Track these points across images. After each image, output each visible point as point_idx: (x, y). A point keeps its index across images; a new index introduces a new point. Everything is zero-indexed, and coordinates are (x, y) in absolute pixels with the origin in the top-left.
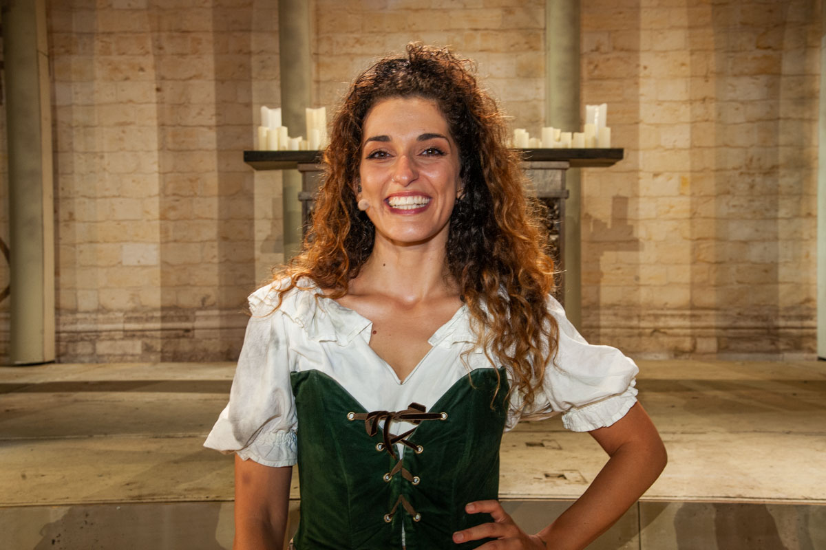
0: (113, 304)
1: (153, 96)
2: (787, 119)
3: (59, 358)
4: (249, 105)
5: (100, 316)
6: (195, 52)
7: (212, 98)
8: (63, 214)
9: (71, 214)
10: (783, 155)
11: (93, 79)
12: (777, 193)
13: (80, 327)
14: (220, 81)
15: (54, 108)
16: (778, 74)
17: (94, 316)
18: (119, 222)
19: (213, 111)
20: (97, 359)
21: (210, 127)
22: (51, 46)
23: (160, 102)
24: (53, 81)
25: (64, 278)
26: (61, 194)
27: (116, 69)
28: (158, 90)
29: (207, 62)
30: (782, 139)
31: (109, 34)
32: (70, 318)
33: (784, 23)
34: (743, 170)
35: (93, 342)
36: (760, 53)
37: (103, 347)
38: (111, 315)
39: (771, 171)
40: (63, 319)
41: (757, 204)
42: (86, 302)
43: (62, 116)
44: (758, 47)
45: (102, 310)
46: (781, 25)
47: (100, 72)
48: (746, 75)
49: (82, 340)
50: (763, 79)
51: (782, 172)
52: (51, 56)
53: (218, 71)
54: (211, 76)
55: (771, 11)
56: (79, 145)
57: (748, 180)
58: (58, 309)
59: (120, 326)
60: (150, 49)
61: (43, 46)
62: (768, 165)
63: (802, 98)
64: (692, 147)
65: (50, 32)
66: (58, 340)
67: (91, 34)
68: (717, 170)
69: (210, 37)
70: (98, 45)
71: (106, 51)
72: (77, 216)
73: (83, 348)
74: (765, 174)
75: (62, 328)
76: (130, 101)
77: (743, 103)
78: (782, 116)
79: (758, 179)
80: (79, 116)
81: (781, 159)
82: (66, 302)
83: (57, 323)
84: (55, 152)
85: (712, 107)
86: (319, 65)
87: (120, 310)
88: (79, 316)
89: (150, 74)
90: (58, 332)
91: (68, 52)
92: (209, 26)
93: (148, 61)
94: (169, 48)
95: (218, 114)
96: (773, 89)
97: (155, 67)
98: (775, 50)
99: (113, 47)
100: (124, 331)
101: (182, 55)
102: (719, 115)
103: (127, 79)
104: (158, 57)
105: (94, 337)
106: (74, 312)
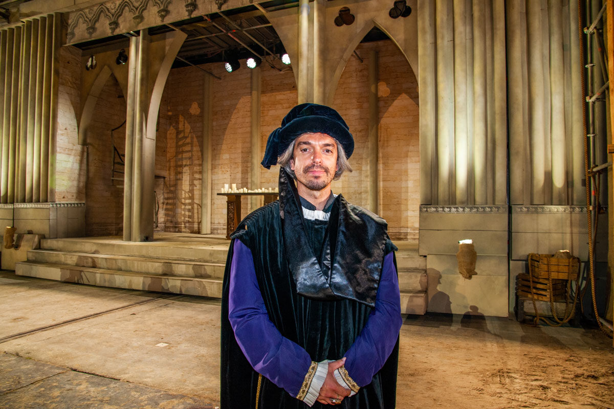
0: (221, 222)
3: (211, 233)
4: (247, 178)
5: (219, 225)
6: (238, 167)
7: (240, 177)
8: (213, 203)
10: (363, 189)
11: (219, 174)
12: (362, 199)
13: (215, 227)
14: (242, 173)
15: (212, 180)
16: (361, 170)
17: (217, 225)
18: (222, 204)
20: (218, 234)
21: (240, 184)
22: (212, 167)
23: (231, 178)
24: (212, 175)
25: (212, 216)
26: (212, 199)
27: (223, 172)
28: (230, 176)
29: (240, 169)
30: (363, 186)
31: (222, 164)
32: (213, 225)
34: (354, 193)
36: (357, 165)
37: (219, 231)
38: (221, 225)
39: (360, 193)
41: (357, 201)
42: (216, 222)
43: (213, 182)
45: (219, 223)
46: (362, 158)
47: (220, 172)
50: (358, 171)
51: (363, 193)
52: (212, 170)
53: (242, 171)
54: (240, 172)
55: (359, 155)
56: (216, 188)
58: (211, 223)
59: (222, 227)
60: (229, 167)
61: (210, 167)
62: (359, 192)
63: (367, 176)
64: (342, 187)
65: (212, 164)
66: (211, 230)
67: (219, 165)
68: (348, 193)
69: (241, 164)
70: (220, 167)
71: (221, 168)
72: (215, 203)
73: (215, 231)
75: (212, 227)
76: (225, 178)
77: (354, 177)
78: (363, 180)
79: (357, 195)
80: (216, 182)
81: (362, 190)
82: (213, 222)
84: (212, 189)
85: (347, 178)
88: (215, 225)
89: (229, 172)
91: (215, 169)
92: (240, 161)
93: (229, 170)
94: (233, 167)
95: (241, 181)
96: (360, 173)
98: (360, 164)
99: (223, 167)
101: (235, 168)
103: (225, 174)
104: (231, 169)
105: (217, 229)
106: (214, 223)
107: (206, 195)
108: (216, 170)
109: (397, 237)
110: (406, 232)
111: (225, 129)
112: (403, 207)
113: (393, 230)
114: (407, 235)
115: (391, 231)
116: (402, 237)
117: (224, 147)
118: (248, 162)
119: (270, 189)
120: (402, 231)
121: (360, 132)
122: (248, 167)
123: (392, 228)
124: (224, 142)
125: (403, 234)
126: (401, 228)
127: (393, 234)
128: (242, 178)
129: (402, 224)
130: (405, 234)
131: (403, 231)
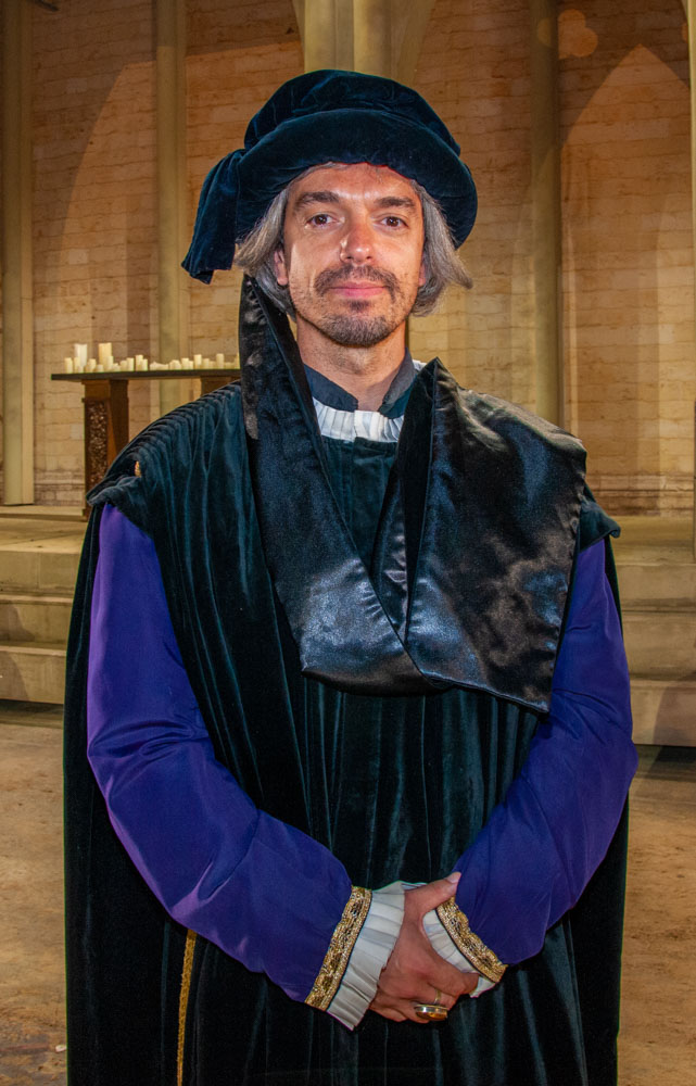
0: (66, 466)
1: (90, 322)
2: (517, 327)
3: (37, 502)
4: (147, 326)
5: (59, 474)
6: (116, 290)
7: (125, 322)
8: (38, 406)
9: (43, 405)
10: (515, 354)
11: (57, 312)
12: (511, 384)
13: (48, 481)
14: (130, 310)
15: (35, 334)
16: (509, 293)
17: (55, 474)
18: (69, 409)
19: (125, 330)
20: (57, 503)
21: (124, 342)
22: (34, 292)
23: (94, 326)
24: (35, 315)
25: (39, 447)
26: (38, 391)
27: (69, 305)
28: (93, 318)
29: (122, 297)
30: (514, 343)
31: (65, 282)
32: (42, 475)
33: (512, 255)
34: (486, 367)
35: (55, 492)
36: (496, 278)
37: (60, 496)
38: (65, 474)
39: (507, 367)
40: (38, 475)
42: (51, 465)
43: (39, 339)
44: (495, 273)
45: (60, 470)
46: (511, 256)
47: (60, 308)
48: (486, 294)
49: (49, 490)
50: (499, 296)
51: (514, 368)
52: (34, 300)
53: (130, 302)
54: (125, 306)
55: (502, 246)
56: (47, 358)
57: (490, 374)
58: (35, 469)
59: (70, 481)
60: (89, 290)
61: (27, 292)
62: (504, 363)
63: (527, 311)
64: (450, 349)
65: (34, 283)
66: (35, 490)
67: (56, 283)
68: (467, 367)
69: (125, 279)
70: (59, 290)
71: (64, 294)
72: (46, 406)
73: (49, 496)
74: (502, 369)
75: (38, 482)
76: (77, 326)
77: (485, 315)
78: (513, 324)
79: (498, 373)
80: (49, 338)
81: (514, 359)
82: (40, 464)
83: (35, 479)
84: (35, 362)
85: (463, 318)
86: (192, 295)
87: (70, 470)
88: (47, 474)
89: (89, 307)
90: (35, 485)
91: (43, 296)
92: (124, 272)
93: (87, 299)
94: (101, 289)
95: (128, 333)
96: (506, 304)
97: (92, 303)
98: (506, 275)
99: (68, 290)
100: (72, 484)
101: (108, 293)
102: (468, 324)
103: (75, 311)
104: (93, 295)
105: (55, 488)
106: (44, 471)
107: (18, 380)
108: (46, 299)
109: (627, 503)
110: (651, 486)
111: (73, 169)
112: (643, 409)
113: (610, 482)
114: (657, 497)
115: (605, 485)
116: (641, 503)
117: (72, 225)
118: (148, 274)
119: (221, 357)
120: (640, 486)
121: (503, 171)
122: (149, 289)
123: (608, 474)
124: (72, 209)
125: (643, 494)
126: (636, 474)
127: (611, 494)
128: (132, 326)
129: (642, 463)
130: (652, 494)
131: (644, 483)
